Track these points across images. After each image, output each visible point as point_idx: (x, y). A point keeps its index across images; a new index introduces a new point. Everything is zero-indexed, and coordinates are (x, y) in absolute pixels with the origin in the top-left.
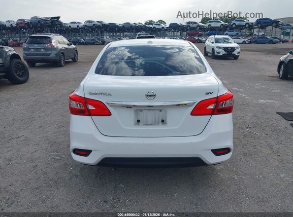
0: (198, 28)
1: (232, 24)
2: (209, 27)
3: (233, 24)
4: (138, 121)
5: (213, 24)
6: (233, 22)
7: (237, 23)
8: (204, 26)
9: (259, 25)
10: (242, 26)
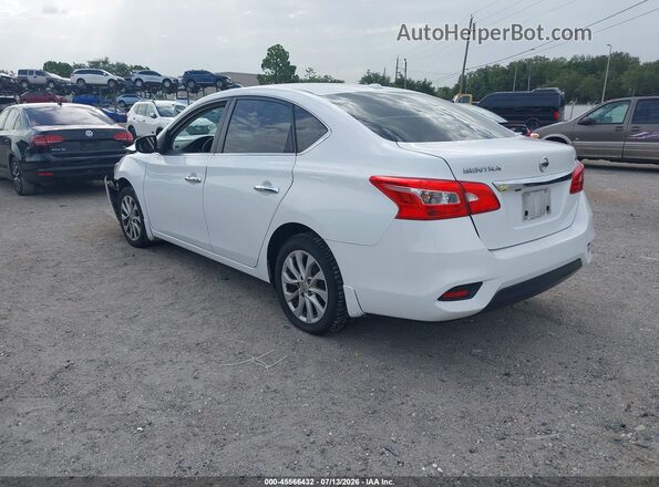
0: (52, 85)
1: (133, 79)
2: (81, 84)
3: (137, 80)
4: (526, 213)
5: (90, 79)
6: (137, 76)
7: (145, 78)
8: (65, 83)
9: (191, 84)
10: (157, 84)
